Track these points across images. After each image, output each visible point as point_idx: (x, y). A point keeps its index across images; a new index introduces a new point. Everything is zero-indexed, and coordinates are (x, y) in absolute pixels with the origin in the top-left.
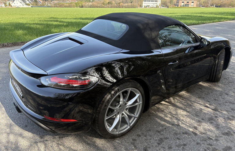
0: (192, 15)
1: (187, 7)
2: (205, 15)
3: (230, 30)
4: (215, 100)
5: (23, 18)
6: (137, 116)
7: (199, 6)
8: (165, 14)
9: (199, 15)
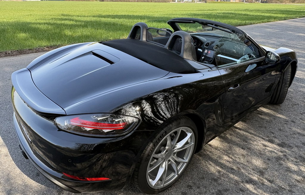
0: (237, 12)
1: (228, 2)
2: (251, 13)
3: (283, 33)
4: (280, 130)
5: (31, 15)
6: (187, 161)
7: (242, 1)
8: (204, 10)
9: (244, 13)
